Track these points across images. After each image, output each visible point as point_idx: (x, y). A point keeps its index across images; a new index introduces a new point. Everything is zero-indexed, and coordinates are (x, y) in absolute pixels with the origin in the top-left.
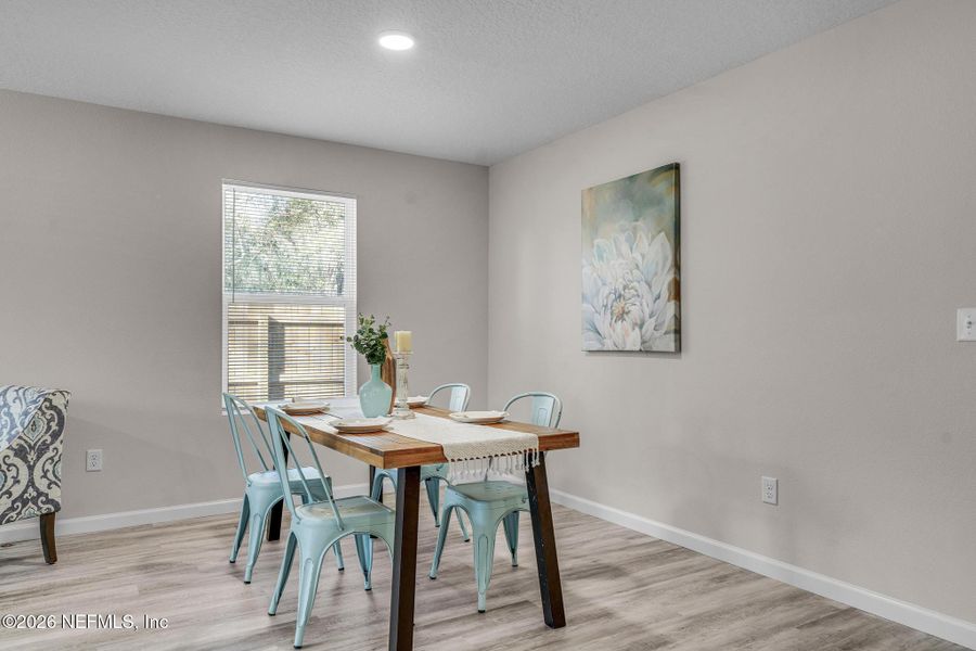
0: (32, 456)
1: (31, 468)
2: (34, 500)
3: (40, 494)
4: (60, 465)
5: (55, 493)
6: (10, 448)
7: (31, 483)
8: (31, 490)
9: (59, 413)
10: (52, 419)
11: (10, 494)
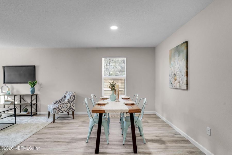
0: (70, 102)
1: (70, 104)
2: (71, 109)
3: (72, 108)
4: (75, 104)
5: (74, 108)
6: (67, 101)
7: (70, 106)
8: (70, 107)
9: (75, 96)
10: (73, 97)
11: (67, 108)
